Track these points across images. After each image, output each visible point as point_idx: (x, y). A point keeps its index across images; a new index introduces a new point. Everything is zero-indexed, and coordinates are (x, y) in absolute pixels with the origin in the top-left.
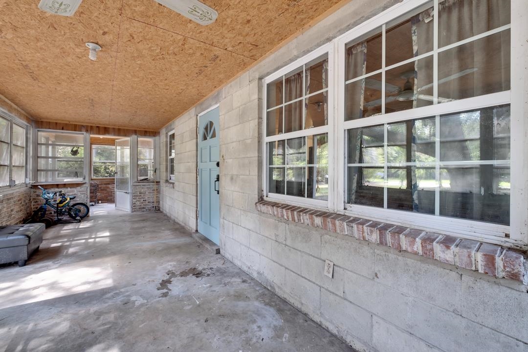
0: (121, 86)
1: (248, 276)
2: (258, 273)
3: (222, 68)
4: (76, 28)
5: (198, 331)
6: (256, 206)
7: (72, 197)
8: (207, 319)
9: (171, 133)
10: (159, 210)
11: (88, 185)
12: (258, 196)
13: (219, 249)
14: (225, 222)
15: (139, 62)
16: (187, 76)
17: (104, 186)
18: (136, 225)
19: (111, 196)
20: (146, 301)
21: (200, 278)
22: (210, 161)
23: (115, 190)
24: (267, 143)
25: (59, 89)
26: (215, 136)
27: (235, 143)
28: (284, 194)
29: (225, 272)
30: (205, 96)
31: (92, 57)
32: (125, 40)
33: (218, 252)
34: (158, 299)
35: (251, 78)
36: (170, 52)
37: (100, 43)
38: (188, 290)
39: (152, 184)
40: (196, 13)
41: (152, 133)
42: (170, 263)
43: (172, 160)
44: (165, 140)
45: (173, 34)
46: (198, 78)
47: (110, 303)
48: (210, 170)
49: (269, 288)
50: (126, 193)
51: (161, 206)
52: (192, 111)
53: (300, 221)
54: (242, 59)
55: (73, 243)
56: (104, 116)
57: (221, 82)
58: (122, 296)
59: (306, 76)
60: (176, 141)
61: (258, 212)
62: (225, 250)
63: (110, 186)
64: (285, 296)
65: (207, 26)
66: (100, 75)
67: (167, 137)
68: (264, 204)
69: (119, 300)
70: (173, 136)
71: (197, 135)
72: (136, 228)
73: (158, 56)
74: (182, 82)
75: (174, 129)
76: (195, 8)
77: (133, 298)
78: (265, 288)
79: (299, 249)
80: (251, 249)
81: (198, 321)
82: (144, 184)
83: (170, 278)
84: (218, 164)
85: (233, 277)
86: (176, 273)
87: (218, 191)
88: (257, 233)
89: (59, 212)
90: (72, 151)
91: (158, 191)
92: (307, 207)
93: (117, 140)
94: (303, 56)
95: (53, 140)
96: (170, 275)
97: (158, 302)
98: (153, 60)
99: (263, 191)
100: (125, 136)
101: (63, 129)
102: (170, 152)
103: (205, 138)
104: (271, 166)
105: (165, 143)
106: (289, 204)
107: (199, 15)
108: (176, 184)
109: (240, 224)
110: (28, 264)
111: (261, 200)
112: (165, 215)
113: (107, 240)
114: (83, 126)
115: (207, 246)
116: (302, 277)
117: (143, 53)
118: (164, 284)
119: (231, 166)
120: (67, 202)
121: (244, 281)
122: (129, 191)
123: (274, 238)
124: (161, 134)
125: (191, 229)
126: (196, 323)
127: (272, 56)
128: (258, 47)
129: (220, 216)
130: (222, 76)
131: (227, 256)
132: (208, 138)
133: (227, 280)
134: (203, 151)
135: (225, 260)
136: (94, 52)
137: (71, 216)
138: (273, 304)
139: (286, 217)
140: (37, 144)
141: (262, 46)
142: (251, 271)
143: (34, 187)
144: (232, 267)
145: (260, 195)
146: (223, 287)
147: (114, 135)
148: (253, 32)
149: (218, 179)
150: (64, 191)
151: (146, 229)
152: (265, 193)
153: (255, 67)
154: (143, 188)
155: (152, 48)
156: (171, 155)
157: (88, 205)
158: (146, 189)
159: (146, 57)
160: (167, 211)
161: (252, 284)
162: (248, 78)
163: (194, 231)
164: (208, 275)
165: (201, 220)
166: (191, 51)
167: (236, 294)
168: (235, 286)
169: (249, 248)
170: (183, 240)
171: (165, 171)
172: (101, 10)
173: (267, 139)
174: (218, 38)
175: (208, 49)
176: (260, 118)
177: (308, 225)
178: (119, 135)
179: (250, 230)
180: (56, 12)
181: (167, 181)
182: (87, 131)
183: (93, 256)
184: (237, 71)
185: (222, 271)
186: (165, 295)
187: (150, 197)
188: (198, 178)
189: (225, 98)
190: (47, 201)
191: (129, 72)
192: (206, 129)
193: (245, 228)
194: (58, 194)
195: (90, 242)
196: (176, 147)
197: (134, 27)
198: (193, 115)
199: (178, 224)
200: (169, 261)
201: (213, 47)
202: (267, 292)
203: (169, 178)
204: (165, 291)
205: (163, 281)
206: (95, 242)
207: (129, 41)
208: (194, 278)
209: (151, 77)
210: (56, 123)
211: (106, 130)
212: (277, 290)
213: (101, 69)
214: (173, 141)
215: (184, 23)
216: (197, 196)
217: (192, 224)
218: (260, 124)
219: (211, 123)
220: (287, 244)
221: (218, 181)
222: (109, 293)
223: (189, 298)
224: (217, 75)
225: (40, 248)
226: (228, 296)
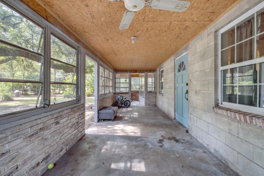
0: (142, 52)
1: (207, 150)
2: (215, 150)
3: (190, 32)
4: (128, 33)
5: (178, 170)
6: (213, 109)
7: (125, 98)
8: (183, 166)
9: (161, 70)
10: (156, 106)
11: (130, 93)
12: (215, 103)
13: (188, 130)
14: (192, 116)
15: (149, 40)
16: (171, 40)
17: (135, 94)
18: (147, 112)
19: (138, 98)
20: (153, 147)
21: (178, 143)
22: (182, 83)
23: (139, 96)
24: (221, 71)
25: (122, 57)
26: (185, 69)
27: (198, 72)
28: (236, 103)
29: (192, 144)
30: (179, 49)
31: (133, 42)
32: (145, 32)
33: (187, 132)
34: (158, 147)
35: (209, 33)
36: (163, 31)
37: (136, 36)
38: (172, 147)
39: (153, 94)
40: (178, 7)
41: (153, 70)
42: (163, 132)
43: (162, 83)
44: (159, 73)
45: (165, 22)
46: (176, 40)
47: (139, 143)
48: (182, 87)
49: (224, 162)
50: (143, 97)
51: (157, 104)
52: (172, 58)
53: (253, 123)
54: (203, 23)
55: (126, 115)
56: (136, 65)
57: (189, 39)
58: (143, 141)
59: (257, 20)
60: (164, 74)
61: (214, 113)
62: (191, 131)
63: (137, 94)
64: (238, 171)
65: (183, 12)
66: (135, 49)
67: (159, 72)
68: (220, 109)
69: (143, 143)
70: (162, 71)
71: (175, 70)
72: (148, 113)
73: (158, 34)
74: (168, 44)
75: (163, 68)
76: (178, 5)
77: (148, 144)
78: (220, 160)
79: (252, 143)
80: (209, 134)
81: (178, 165)
82: (150, 94)
83: (163, 139)
84: (187, 84)
85: (197, 148)
86: (166, 138)
87: (187, 99)
88: (214, 125)
89: (122, 103)
90: (125, 80)
91: (156, 97)
92: (259, 114)
93: (139, 75)
94: (254, 7)
95: (120, 76)
96: (163, 137)
97: (158, 149)
98: (156, 37)
99: (218, 100)
100: (143, 73)
101: (122, 72)
102: (161, 78)
103: (179, 71)
104: (224, 85)
105: (159, 75)
106: (240, 110)
107: (180, 7)
108: (164, 94)
109: (201, 119)
110: (114, 121)
111: (217, 105)
112: (159, 109)
113: (137, 116)
114: (128, 70)
115: (181, 127)
116: (255, 163)
117: (152, 35)
118: (161, 141)
119: (195, 85)
120: (124, 99)
121: (204, 152)
122: (144, 96)
123: (227, 131)
124: (157, 70)
125: (172, 117)
126: (177, 166)
127: (225, 15)
128: (215, 13)
129: (188, 112)
130: (189, 36)
131: (193, 135)
132: (181, 71)
133: (194, 149)
134: (178, 77)
135: (192, 137)
136: (134, 40)
137: (125, 105)
138: (228, 173)
139: (238, 119)
140: (115, 78)
141: (218, 11)
142: (210, 147)
143: (115, 93)
144: (196, 142)
145: (216, 103)
146: (191, 151)
147: (139, 73)
148: (212, 5)
149: (187, 92)
150: (123, 95)
151: (152, 114)
152: (220, 102)
153: (212, 26)
154: (149, 96)
155: (155, 32)
156: (161, 80)
157: (130, 101)
158: (151, 96)
159: (153, 37)
160: (160, 107)
161: (211, 155)
162: (207, 33)
163: (174, 118)
164: (182, 143)
165: (177, 113)
166: (173, 28)
167: (200, 158)
168: (198, 153)
169: (208, 133)
170: (168, 122)
171: (159, 88)
172: (137, 22)
173: (221, 68)
174: (188, 16)
175: (182, 24)
176: (216, 56)
177: (261, 127)
178: (140, 73)
179: (208, 123)
180: (124, 28)
181: (160, 93)
182: (130, 72)
183: (132, 122)
184: (199, 31)
185: (190, 142)
186: (161, 146)
187: (152, 99)
188: (176, 92)
189: (191, 48)
190: (118, 99)
191: (146, 45)
192: (180, 66)
193: (205, 121)
194: (121, 96)
195: (131, 116)
196: (164, 76)
197: (149, 25)
198: (173, 60)
199: (165, 114)
200: (162, 131)
201: (185, 22)
202: (221, 164)
203: (161, 91)
204: (161, 144)
205: (160, 139)
206: (133, 116)
207: (146, 31)
208: (175, 142)
209: (154, 45)
210: (121, 70)
211: (135, 71)
212: (230, 165)
213: (135, 46)
214: (162, 74)
215: (170, 15)
216: (175, 101)
217: (172, 115)
218: (216, 59)
219: (183, 63)
220: (239, 137)
221: (187, 93)
222: (139, 138)
223: (173, 152)
224: (187, 36)
225: (117, 116)
226: (195, 158)
